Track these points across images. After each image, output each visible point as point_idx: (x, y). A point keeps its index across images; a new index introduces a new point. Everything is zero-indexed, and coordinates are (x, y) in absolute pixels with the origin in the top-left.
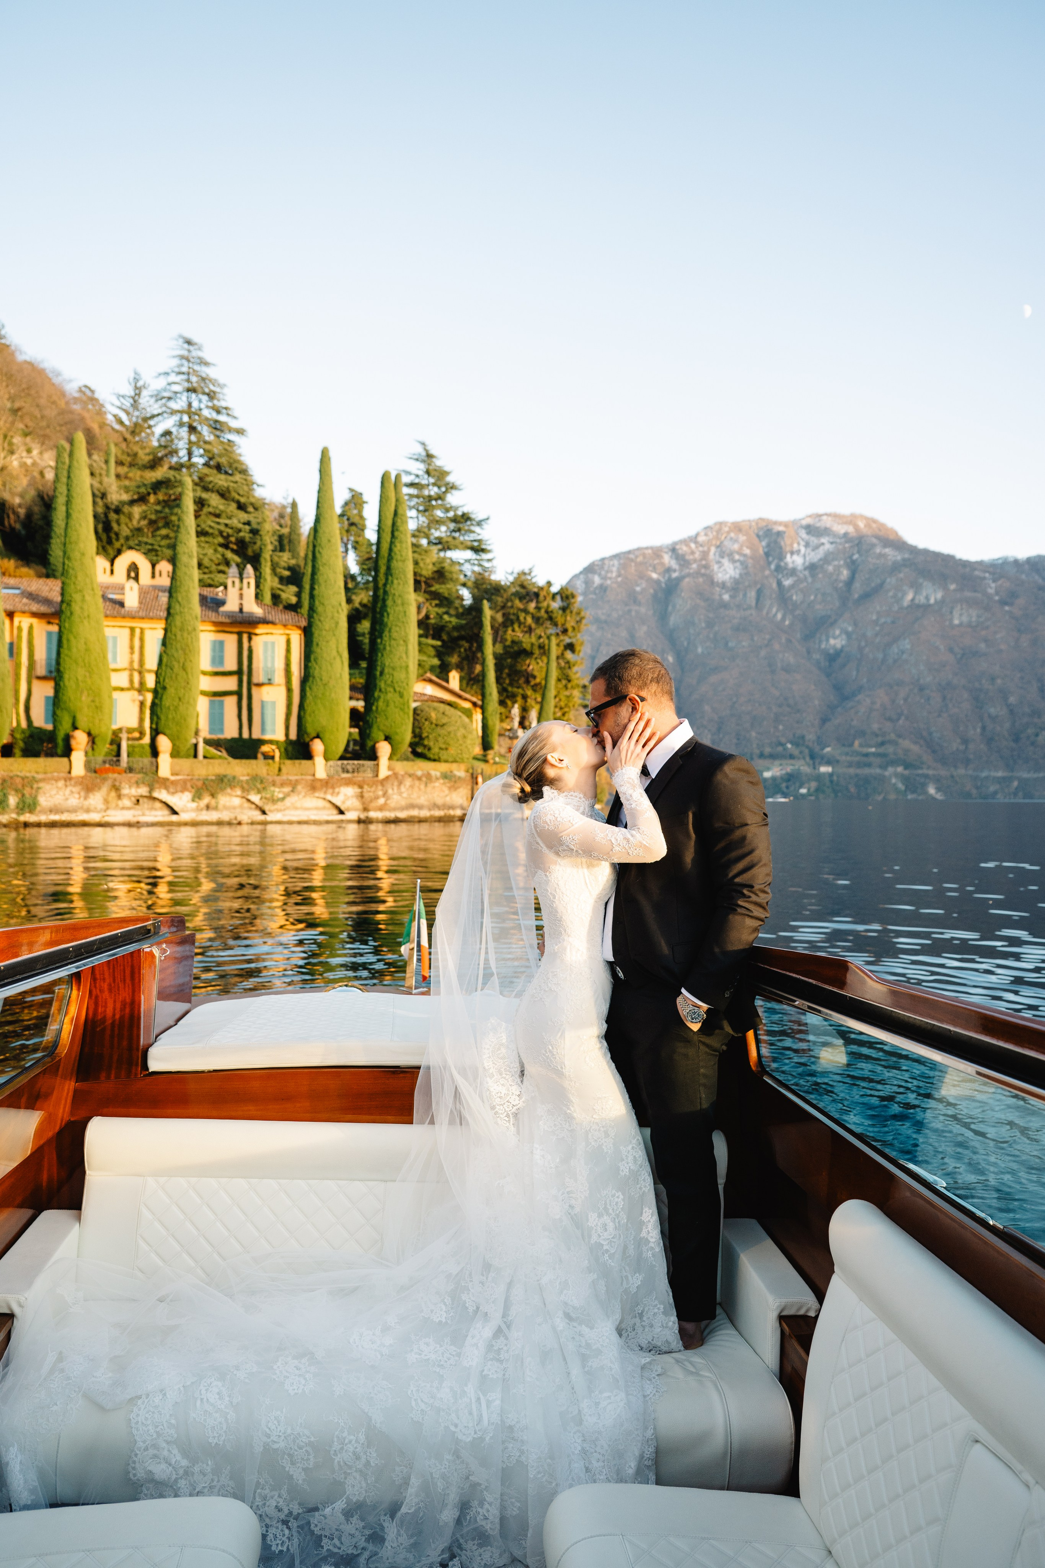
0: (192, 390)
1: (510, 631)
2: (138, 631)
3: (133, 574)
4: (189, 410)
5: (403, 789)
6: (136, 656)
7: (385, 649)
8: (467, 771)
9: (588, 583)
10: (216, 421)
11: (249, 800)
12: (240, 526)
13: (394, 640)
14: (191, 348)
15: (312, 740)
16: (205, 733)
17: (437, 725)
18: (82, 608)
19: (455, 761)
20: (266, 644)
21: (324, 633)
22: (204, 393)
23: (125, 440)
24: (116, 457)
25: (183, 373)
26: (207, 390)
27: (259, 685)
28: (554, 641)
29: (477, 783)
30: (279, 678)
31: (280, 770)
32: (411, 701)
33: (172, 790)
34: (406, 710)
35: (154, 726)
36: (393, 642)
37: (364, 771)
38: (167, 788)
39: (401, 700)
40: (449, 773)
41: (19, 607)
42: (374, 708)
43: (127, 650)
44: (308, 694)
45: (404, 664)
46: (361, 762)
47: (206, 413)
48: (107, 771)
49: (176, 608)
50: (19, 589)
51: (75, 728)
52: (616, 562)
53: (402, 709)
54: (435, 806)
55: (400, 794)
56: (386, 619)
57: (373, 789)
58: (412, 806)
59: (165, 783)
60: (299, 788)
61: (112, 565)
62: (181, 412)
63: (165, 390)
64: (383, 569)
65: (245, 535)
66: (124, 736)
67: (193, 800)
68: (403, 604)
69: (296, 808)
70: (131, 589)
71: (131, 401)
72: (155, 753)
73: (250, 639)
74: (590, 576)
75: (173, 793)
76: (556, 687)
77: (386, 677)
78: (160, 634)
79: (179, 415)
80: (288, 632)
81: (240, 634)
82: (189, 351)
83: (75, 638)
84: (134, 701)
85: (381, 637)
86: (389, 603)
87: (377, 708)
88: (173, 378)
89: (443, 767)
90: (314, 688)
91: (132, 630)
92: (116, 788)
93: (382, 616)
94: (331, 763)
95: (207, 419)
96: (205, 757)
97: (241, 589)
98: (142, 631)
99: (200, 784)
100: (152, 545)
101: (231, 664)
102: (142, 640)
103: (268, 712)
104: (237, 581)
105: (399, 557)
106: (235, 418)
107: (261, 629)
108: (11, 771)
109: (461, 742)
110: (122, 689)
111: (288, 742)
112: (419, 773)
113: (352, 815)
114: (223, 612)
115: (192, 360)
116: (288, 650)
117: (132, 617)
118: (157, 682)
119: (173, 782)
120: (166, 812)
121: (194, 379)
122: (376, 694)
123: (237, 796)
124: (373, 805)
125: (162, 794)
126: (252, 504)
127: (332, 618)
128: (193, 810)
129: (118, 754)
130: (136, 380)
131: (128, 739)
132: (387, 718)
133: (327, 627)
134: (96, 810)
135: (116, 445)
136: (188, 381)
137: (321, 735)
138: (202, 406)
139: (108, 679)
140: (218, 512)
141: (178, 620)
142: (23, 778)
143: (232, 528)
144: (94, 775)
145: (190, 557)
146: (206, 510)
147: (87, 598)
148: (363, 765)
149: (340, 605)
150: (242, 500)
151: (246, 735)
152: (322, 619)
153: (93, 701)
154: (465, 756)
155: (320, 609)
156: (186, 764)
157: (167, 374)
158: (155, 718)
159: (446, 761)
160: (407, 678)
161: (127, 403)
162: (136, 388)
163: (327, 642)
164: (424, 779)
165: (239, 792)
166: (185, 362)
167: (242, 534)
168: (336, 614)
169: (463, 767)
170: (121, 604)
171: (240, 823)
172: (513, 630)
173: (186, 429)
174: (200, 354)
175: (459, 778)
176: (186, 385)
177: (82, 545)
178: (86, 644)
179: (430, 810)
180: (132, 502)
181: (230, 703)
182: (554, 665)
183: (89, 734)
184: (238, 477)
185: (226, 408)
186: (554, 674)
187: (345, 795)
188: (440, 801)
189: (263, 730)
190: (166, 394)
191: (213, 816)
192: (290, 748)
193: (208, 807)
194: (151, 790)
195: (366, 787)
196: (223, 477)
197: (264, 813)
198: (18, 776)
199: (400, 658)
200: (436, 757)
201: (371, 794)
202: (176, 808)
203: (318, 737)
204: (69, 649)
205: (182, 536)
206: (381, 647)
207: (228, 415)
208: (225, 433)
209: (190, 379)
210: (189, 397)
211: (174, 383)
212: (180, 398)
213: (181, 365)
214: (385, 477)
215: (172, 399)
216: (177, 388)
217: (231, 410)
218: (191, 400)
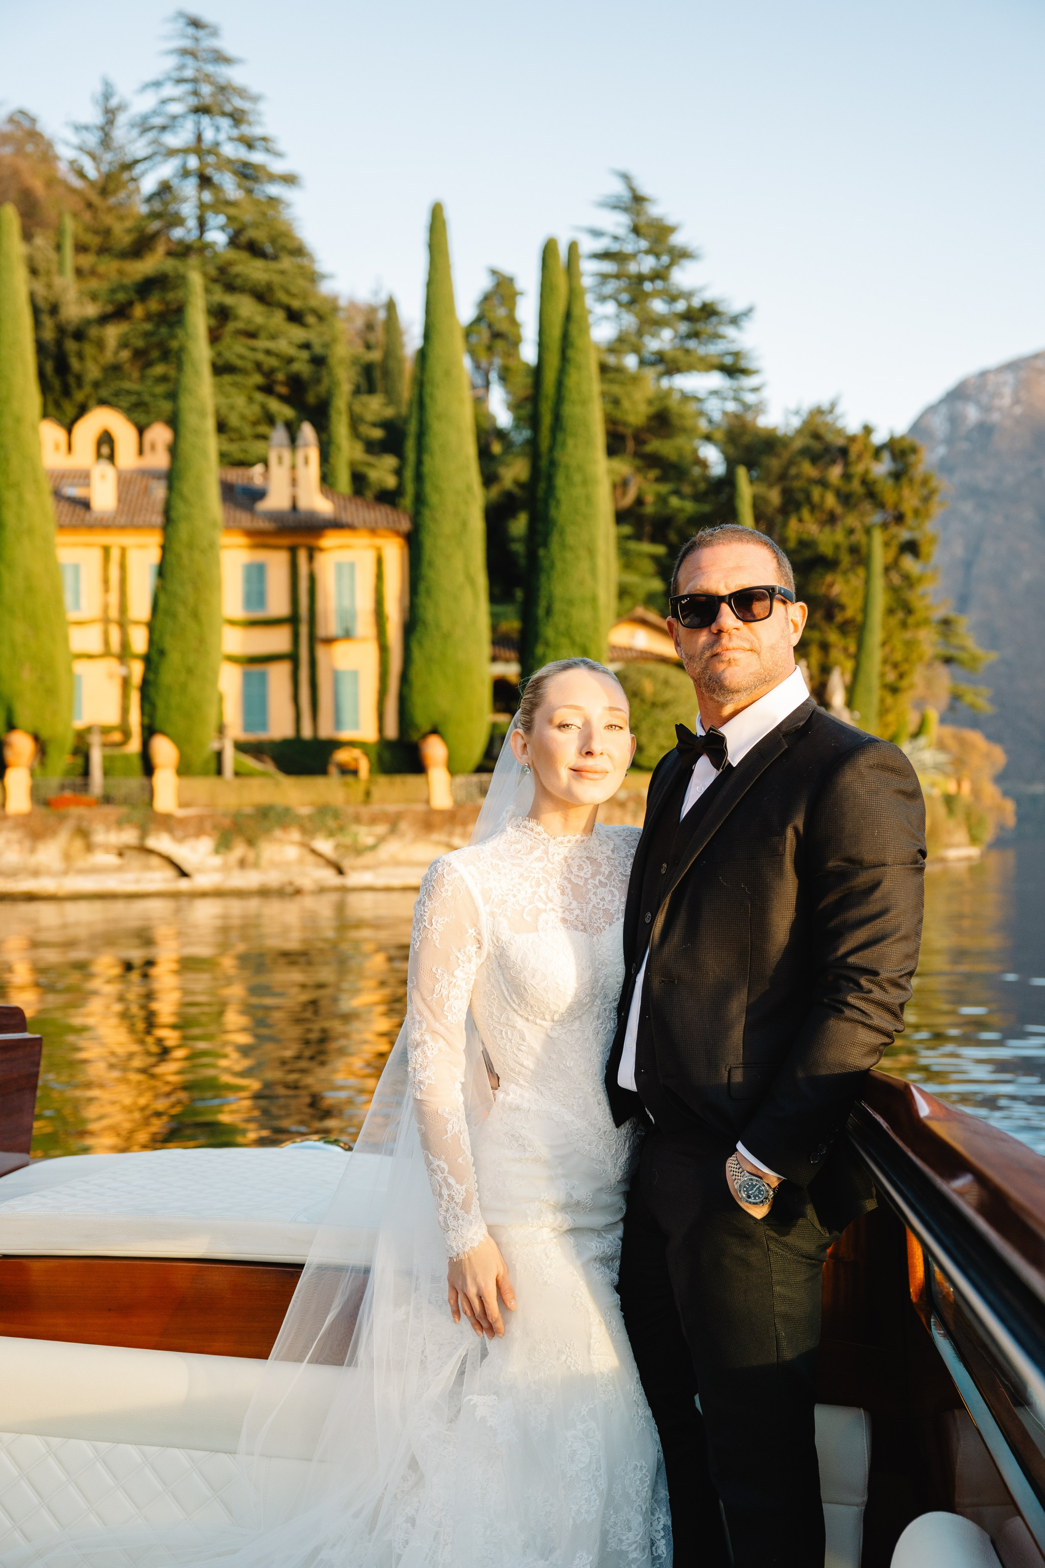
0: (202, 110)
1: (793, 523)
2: (115, 554)
3: (105, 450)
4: (198, 148)
6: (114, 598)
7: (552, 566)
9: (954, 420)
10: (246, 165)
11: (314, 852)
12: (292, 351)
13: (570, 549)
14: (201, 33)
15: (425, 736)
16: (235, 730)
17: (654, 705)
18: (18, 516)
20: (339, 566)
21: (442, 541)
22: (224, 114)
23: (90, 205)
24: (75, 236)
25: (187, 81)
26: (228, 108)
27: (329, 641)
28: (878, 538)
30: (365, 626)
31: (368, 794)
33: (179, 833)
35: (147, 721)
36: (568, 554)
38: (170, 830)
43: (97, 585)
44: (416, 654)
45: (588, 594)
47: (230, 150)
48: (66, 802)
49: (180, 508)
51: (11, 727)
52: (1009, 378)
56: (553, 512)
59: (166, 823)
60: (404, 826)
61: (69, 431)
62: (185, 151)
63: (155, 113)
64: (547, 420)
65: (302, 367)
66: (95, 740)
67: (217, 851)
68: (585, 483)
69: (396, 863)
70: (103, 477)
71: (99, 134)
72: (148, 768)
73: (311, 558)
74: (959, 405)
75: (180, 840)
76: (884, 625)
77: (558, 618)
78: (153, 556)
79: (181, 154)
80: (378, 541)
81: (293, 551)
82: (197, 40)
84: (111, 676)
85: (546, 545)
86: (560, 481)
88: (170, 90)
90: (427, 642)
91: (106, 550)
92: (83, 833)
93: (548, 505)
94: (460, 779)
95: (229, 161)
96: (237, 774)
97: (293, 467)
98: (123, 551)
99: (227, 822)
100: (138, 394)
101: (278, 605)
102: (123, 567)
103: (346, 689)
104: (286, 453)
105: (575, 397)
106: (278, 155)
107: (329, 540)
110: (90, 657)
111: (384, 744)
114: (263, 511)
115: (199, 54)
116: (379, 576)
117: (105, 525)
118: (151, 642)
119: (182, 822)
120: (170, 873)
121: (206, 89)
122: (540, 650)
123: (293, 843)
125: (162, 842)
127: (456, 514)
128: (216, 870)
129: (86, 772)
130: (107, 96)
131: (105, 745)
133: (447, 532)
134: (50, 873)
135: (75, 215)
136: (195, 93)
137: (440, 729)
138: (222, 137)
139: (66, 639)
140: (251, 328)
141: (183, 531)
143: (277, 355)
144: (43, 810)
145: (202, 414)
146: (231, 326)
147: (28, 497)
149: (469, 488)
150: (296, 304)
151: (307, 732)
152: (437, 516)
153: (41, 679)
155: (433, 498)
156: (202, 786)
157: (157, 84)
158: (147, 707)
160: (596, 618)
161: (92, 140)
162: (107, 111)
163: (448, 558)
165: (295, 835)
166: (189, 61)
167: (296, 367)
168: (463, 508)
170: (85, 504)
171: (298, 892)
172: (800, 520)
173: (193, 181)
174: (216, 43)
176: (193, 101)
177: (16, 404)
178: (26, 578)
180: (104, 319)
181: (279, 674)
182: (878, 584)
183: (36, 738)
184: (286, 263)
185: (264, 139)
186: (880, 600)
189: (338, 723)
190: (158, 121)
191: (250, 879)
192: (387, 755)
193: (242, 864)
194: (144, 834)
196: (259, 263)
197: (340, 871)
199: (582, 583)
202: (186, 867)
203: (435, 731)
205: (188, 379)
206: (546, 563)
207: (268, 150)
208: (262, 184)
209: (198, 90)
210: (198, 124)
211: (172, 100)
212: (182, 127)
213: (182, 67)
214: (548, 250)
215: (168, 129)
216: (176, 108)
217: (273, 141)
218: (202, 128)
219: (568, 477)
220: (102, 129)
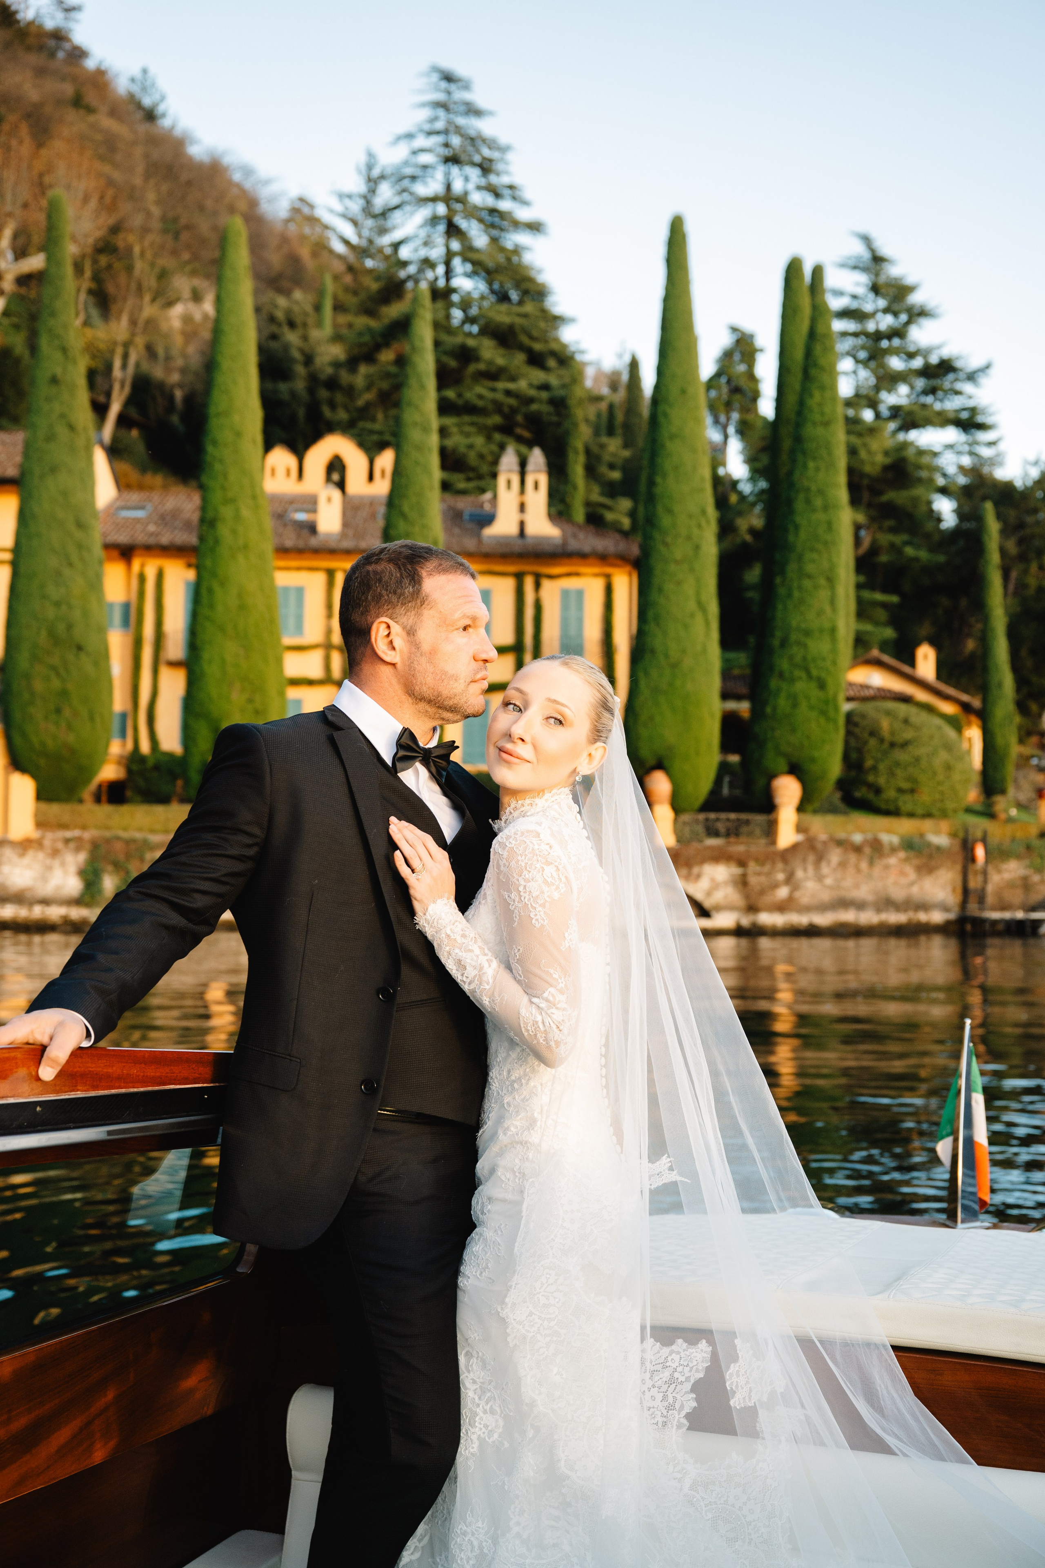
0: (453, 159)
3: (335, 477)
4: (448, 197)
5: (825, 869)
7: (790, 595)
8: (953, 835)
10: (493, 211)
12: (532, 392)
13: (809, 577)
14: (453, 87)
15: (648, 772)
17: (892, 745)
18: (234, 532)
19: (928, 815)
21: (672, 567)
22: (473, 164)
23: (351, 269)
24: (335, 298)
25: (438, 133)
26: (477, 159)
29: (973, 859)
32: (841, 697)
34: (831, 713)
36: (807, 583)
37: (750, 834)
39: (821, 694)
40: (916, 840)
41: (141, 538)
42: (769, 710)
43: (321, 609)
44: (643, 683)
45: (827, 625)
46: (744, 816)
47: (478, 198)
50: (142, 508)
53: (824, 713)
54: (888, 903)
55: (820, 879)
56: (791, 538)
57: (766, 868)
58: (844, 903)
61: (300, 458)
62: (434, 199)
63: (406, 163)
64: (787, 444)
65: (540, 407)
68: (826, 508)
70: (329, 500)
71: (361, 202)
73: (537, 586)
77: (793, 649)
79: (430, 204)
80: (608, 570)
81: (519, 577)
82: (449, 93)
83: (222, 584)
85: (783, 572)
86: (799, 505)
87: (774, 709)
88: (421, 142)
89: (906, 826)
90: (654, 673)
91: (330, 575)
93: (786, 530)
94: (686, 817)
95: (475, 207)
97: (522, 494)
100: (380, 433)
101: (502, 634)
104: (516, 479)
105: (817, 417)
106: (525, 203)
107: (556, 568)
108: (108, 828)
109: (940, 777)
110: (310, 683)
112: (858, 838)
113: (724, 920)
114: (489, 537)
115: (452, 106)
116: (608, 604)
117: (329, 550)
121: (456, 140)
122: (774, 683)
124: (768, 899)
126: (553, 354)
127: (689, 538)
130: (370, 167)
132: (793, 730)
133: (678, 555)
136: (447, 145)
137: (666, 763)
138: (471, 186)
139: (279, 662)
140: (493, 369)
142: (128, 842)
143: (517, 396)
145: (426, 430)
146: (472, 368)
147: (245, 513)
148: (747, 822)
149: (704, 512)
150: (537, 347)
152: (669, 539)
153: (250, 701)
154: (950, 805)
155: (665, 521)
157: (410, 136)
159: (911, 815)
160: (834, 651)
161: (355, 207)
162: (369, 180)
163: (679, 583)
164: (867, 850)
166: (441, 113)
167: (534, 407)
168: (695, 531)
169: (945, 825)
170: (312, 528)
173: (442, 228)
174: (467, 96)
175: (938, 848)
176: (443, 152)
177: (236, 418)
178: (240, 596)
179: (879, 910)
184: (529, 307)
185: (511, 187)
187: (713, 880)
188: (898, 894)
190: (408, 171)
195: (752, 866)
196: (504, 307)
198: (118, 838)
199: (820, 613)
200: (892, 807)
201: (763, 879)
203: (659, 766)
204: (211, 606)
206: (782, 591)
207: (514, 198)
208: (508, 232)
209: (449, 142)
210: (447, 174)
211: (422, 150)
212: (432, 177)
213: (435, 119)
214: (793, 269)
215: (419, 180)
216: (426, 158)
217: (519, 190)
218: (451, 178)
219: (808, 501)
220: (365, 197)
